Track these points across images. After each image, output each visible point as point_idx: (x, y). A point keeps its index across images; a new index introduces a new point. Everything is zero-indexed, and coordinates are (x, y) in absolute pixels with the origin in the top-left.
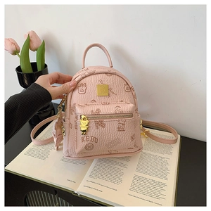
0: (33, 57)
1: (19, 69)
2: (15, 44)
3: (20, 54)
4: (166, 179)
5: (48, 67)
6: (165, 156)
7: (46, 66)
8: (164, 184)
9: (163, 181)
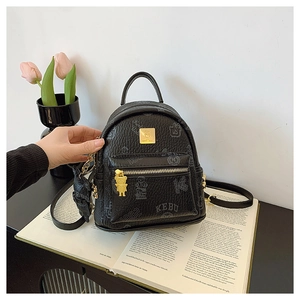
0: (59, 87)
1: (40, 101)
2: (35, 69)
3: (41, 82)
4: (237, 257)
5: (79, 100)
6: (235, 226)
7: (76, 98)
8: (233, 264)
9: (231, 260)
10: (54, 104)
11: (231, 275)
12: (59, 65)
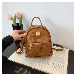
0: (18, 21)
1: (13, 25)
2: (11, 16)
3: (13, 20)
4: (64, 64)
5: (23, 24)
6: (63, 56)
8: (63, 66)
9: (63, 65)
10: (16, 25)
11: (63, 68)
12: (17, 15)
